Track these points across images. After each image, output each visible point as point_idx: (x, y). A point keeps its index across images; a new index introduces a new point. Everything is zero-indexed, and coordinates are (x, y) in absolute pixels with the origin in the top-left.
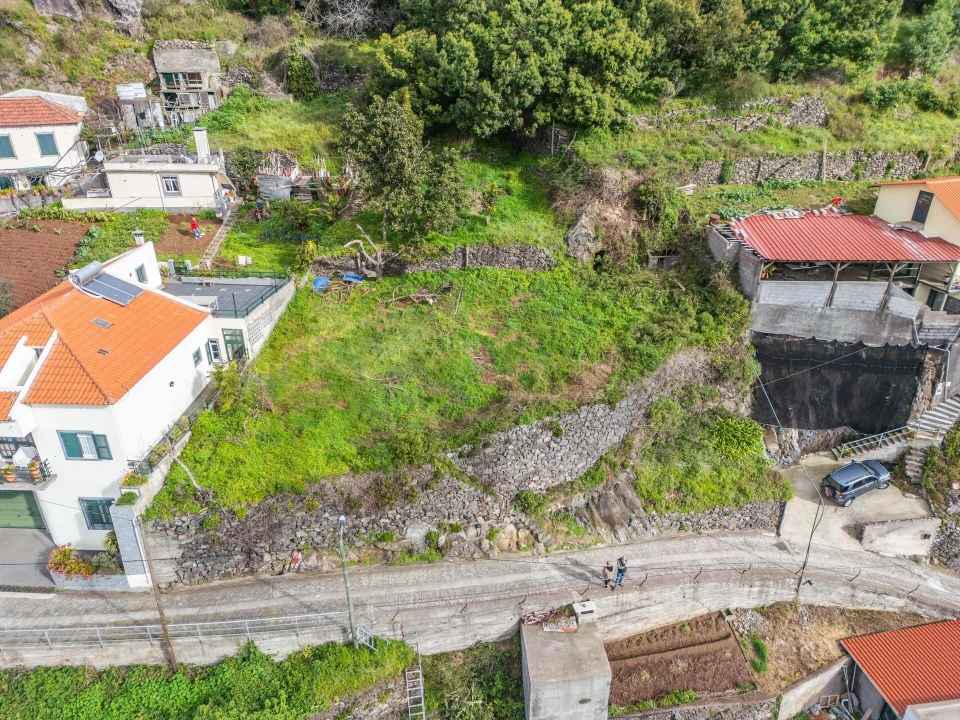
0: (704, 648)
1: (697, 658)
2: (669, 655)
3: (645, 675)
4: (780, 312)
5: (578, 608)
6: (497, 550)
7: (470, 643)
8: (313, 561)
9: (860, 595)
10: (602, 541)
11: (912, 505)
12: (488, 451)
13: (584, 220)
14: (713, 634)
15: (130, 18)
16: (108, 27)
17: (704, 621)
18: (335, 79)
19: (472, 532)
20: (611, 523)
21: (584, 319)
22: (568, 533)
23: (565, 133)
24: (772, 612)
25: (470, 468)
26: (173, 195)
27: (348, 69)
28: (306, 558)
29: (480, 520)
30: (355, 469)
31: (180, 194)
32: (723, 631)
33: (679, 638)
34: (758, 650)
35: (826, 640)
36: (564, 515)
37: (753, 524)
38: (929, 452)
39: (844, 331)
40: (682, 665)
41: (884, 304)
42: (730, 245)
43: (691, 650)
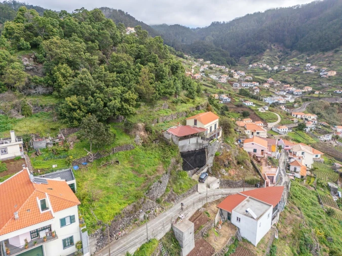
1: (199, 220)
4: (183, 147)
5: (180, 216)
6: (157, 214)
7: (165, 234)
8: (124, 232)
9: (215, 197)
10: (173, 205)
11: (213, 178)
12: (151, 191)
13: (138, 136)
14: (199, 214)
17: (196, 213)
18: (37, 109)
19: (152, 212)
20: (173, 200)
21: (149, 158)
22: (167, 205)
23: (123, 117)
24: (205, 206)
26: (4, 154)
27: (41, 106)
28: (122, 232)
29: (153, 208)
30: (129, 204)
31: (7, 153)
33: (194, 218)
34: (207, 213)
35: (214, 207)
36: (165, 202)
37: (194, 191)
38: (212, 167)
39: (192, 148)
40: (198, 222)
41: (197, 141)
42: (170, 135)
43: (198, 218)
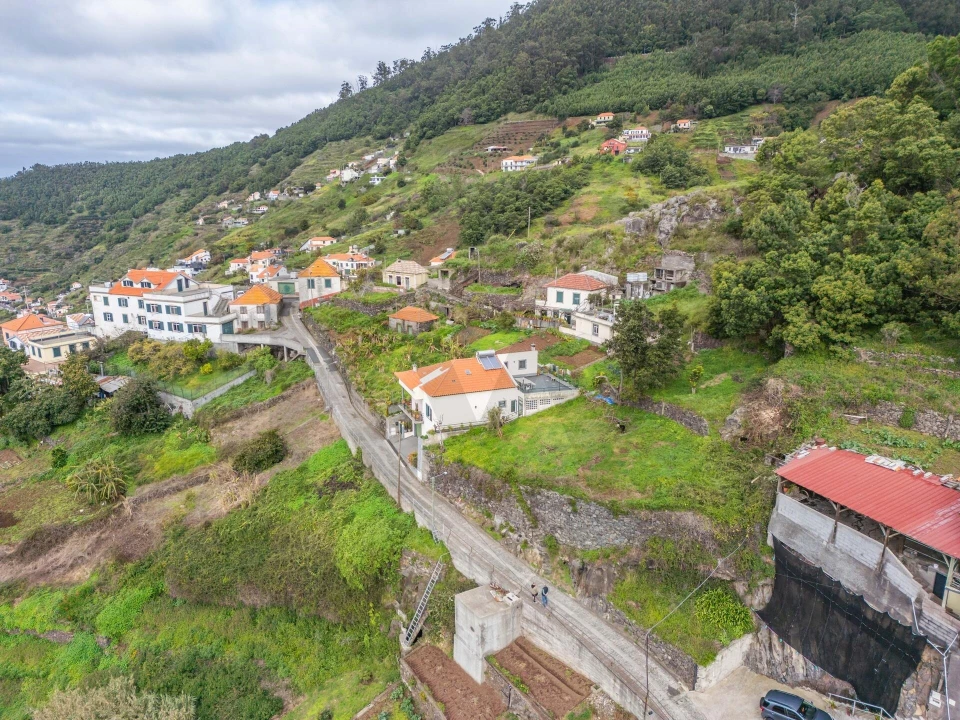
0: (562, 685)
1: (552, 684)
2: (544, 671)
3: (523, 665)
4: (794, 529)
6: (522, 556)
10: (574, 595)
12: (539, 497)
14: (576, 686)
15: (664, 236)
16: (653, 240)
17: (581, 679)
19: (516, 536)
20: (586, 587)
22: (562, 578)
25: (529, 502)
26: (595, 335)
28: (461, 502)
29: (523, 534)
31: (598, 335)
32: (583, 691)
33: (559, 672)
39: (851, 580)
40: (543, 679)
41: (882, 567)
